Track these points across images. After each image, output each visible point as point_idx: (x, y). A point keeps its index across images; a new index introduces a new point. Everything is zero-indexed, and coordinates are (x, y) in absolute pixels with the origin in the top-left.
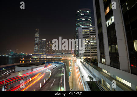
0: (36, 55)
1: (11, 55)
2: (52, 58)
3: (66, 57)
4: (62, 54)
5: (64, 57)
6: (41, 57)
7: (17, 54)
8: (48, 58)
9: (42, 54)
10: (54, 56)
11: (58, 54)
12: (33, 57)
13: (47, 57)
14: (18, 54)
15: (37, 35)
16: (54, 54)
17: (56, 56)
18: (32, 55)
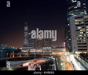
0: (25, 49)
1: (2, 50)
2: (41, 53)
3: (57, 51)
4: (52, 48)
5: (55, 51)
6: (31, 51)
7: (7, 48)
8: (37, 53)
9: (31, 49)
10: (43, 50)
11: (48, 48)
12: (23, 51)
13: (36, 51)
14: (9, 48)
15: (26, 28)
16: (44, 48)
17: (45, 50)
18: (21, 49)
